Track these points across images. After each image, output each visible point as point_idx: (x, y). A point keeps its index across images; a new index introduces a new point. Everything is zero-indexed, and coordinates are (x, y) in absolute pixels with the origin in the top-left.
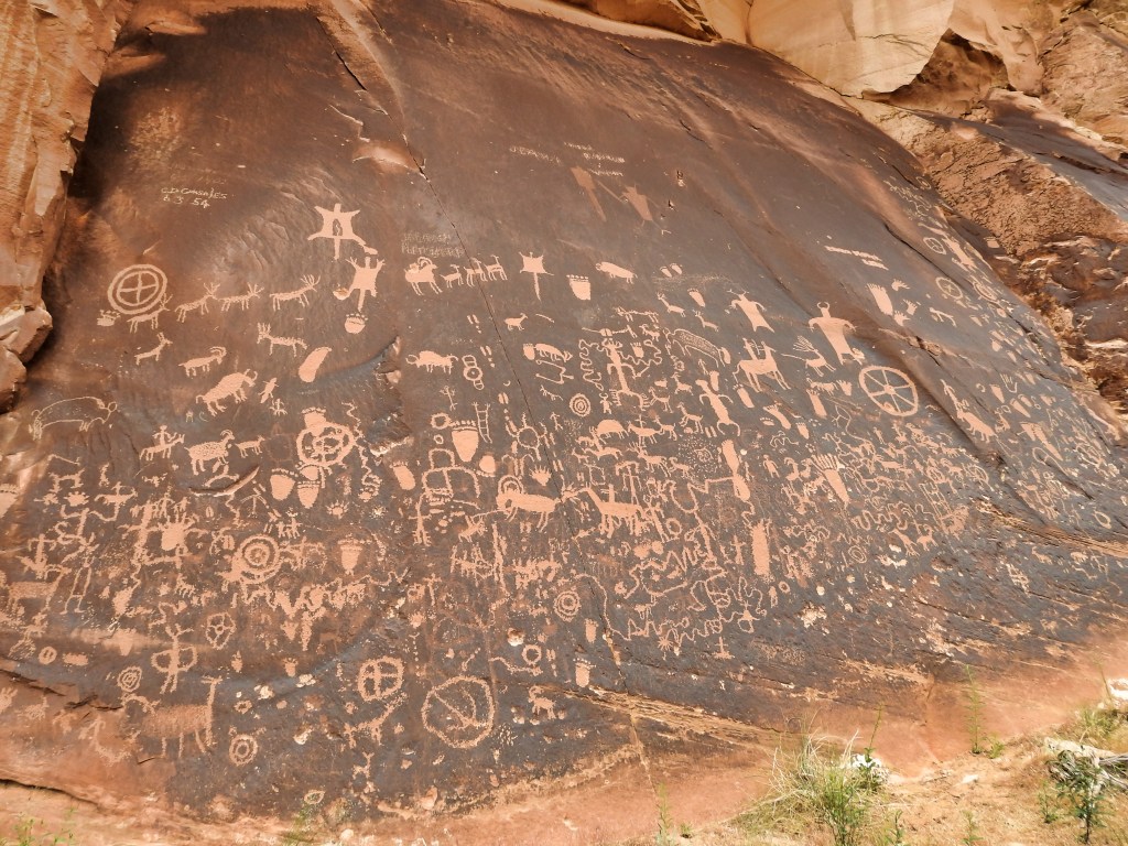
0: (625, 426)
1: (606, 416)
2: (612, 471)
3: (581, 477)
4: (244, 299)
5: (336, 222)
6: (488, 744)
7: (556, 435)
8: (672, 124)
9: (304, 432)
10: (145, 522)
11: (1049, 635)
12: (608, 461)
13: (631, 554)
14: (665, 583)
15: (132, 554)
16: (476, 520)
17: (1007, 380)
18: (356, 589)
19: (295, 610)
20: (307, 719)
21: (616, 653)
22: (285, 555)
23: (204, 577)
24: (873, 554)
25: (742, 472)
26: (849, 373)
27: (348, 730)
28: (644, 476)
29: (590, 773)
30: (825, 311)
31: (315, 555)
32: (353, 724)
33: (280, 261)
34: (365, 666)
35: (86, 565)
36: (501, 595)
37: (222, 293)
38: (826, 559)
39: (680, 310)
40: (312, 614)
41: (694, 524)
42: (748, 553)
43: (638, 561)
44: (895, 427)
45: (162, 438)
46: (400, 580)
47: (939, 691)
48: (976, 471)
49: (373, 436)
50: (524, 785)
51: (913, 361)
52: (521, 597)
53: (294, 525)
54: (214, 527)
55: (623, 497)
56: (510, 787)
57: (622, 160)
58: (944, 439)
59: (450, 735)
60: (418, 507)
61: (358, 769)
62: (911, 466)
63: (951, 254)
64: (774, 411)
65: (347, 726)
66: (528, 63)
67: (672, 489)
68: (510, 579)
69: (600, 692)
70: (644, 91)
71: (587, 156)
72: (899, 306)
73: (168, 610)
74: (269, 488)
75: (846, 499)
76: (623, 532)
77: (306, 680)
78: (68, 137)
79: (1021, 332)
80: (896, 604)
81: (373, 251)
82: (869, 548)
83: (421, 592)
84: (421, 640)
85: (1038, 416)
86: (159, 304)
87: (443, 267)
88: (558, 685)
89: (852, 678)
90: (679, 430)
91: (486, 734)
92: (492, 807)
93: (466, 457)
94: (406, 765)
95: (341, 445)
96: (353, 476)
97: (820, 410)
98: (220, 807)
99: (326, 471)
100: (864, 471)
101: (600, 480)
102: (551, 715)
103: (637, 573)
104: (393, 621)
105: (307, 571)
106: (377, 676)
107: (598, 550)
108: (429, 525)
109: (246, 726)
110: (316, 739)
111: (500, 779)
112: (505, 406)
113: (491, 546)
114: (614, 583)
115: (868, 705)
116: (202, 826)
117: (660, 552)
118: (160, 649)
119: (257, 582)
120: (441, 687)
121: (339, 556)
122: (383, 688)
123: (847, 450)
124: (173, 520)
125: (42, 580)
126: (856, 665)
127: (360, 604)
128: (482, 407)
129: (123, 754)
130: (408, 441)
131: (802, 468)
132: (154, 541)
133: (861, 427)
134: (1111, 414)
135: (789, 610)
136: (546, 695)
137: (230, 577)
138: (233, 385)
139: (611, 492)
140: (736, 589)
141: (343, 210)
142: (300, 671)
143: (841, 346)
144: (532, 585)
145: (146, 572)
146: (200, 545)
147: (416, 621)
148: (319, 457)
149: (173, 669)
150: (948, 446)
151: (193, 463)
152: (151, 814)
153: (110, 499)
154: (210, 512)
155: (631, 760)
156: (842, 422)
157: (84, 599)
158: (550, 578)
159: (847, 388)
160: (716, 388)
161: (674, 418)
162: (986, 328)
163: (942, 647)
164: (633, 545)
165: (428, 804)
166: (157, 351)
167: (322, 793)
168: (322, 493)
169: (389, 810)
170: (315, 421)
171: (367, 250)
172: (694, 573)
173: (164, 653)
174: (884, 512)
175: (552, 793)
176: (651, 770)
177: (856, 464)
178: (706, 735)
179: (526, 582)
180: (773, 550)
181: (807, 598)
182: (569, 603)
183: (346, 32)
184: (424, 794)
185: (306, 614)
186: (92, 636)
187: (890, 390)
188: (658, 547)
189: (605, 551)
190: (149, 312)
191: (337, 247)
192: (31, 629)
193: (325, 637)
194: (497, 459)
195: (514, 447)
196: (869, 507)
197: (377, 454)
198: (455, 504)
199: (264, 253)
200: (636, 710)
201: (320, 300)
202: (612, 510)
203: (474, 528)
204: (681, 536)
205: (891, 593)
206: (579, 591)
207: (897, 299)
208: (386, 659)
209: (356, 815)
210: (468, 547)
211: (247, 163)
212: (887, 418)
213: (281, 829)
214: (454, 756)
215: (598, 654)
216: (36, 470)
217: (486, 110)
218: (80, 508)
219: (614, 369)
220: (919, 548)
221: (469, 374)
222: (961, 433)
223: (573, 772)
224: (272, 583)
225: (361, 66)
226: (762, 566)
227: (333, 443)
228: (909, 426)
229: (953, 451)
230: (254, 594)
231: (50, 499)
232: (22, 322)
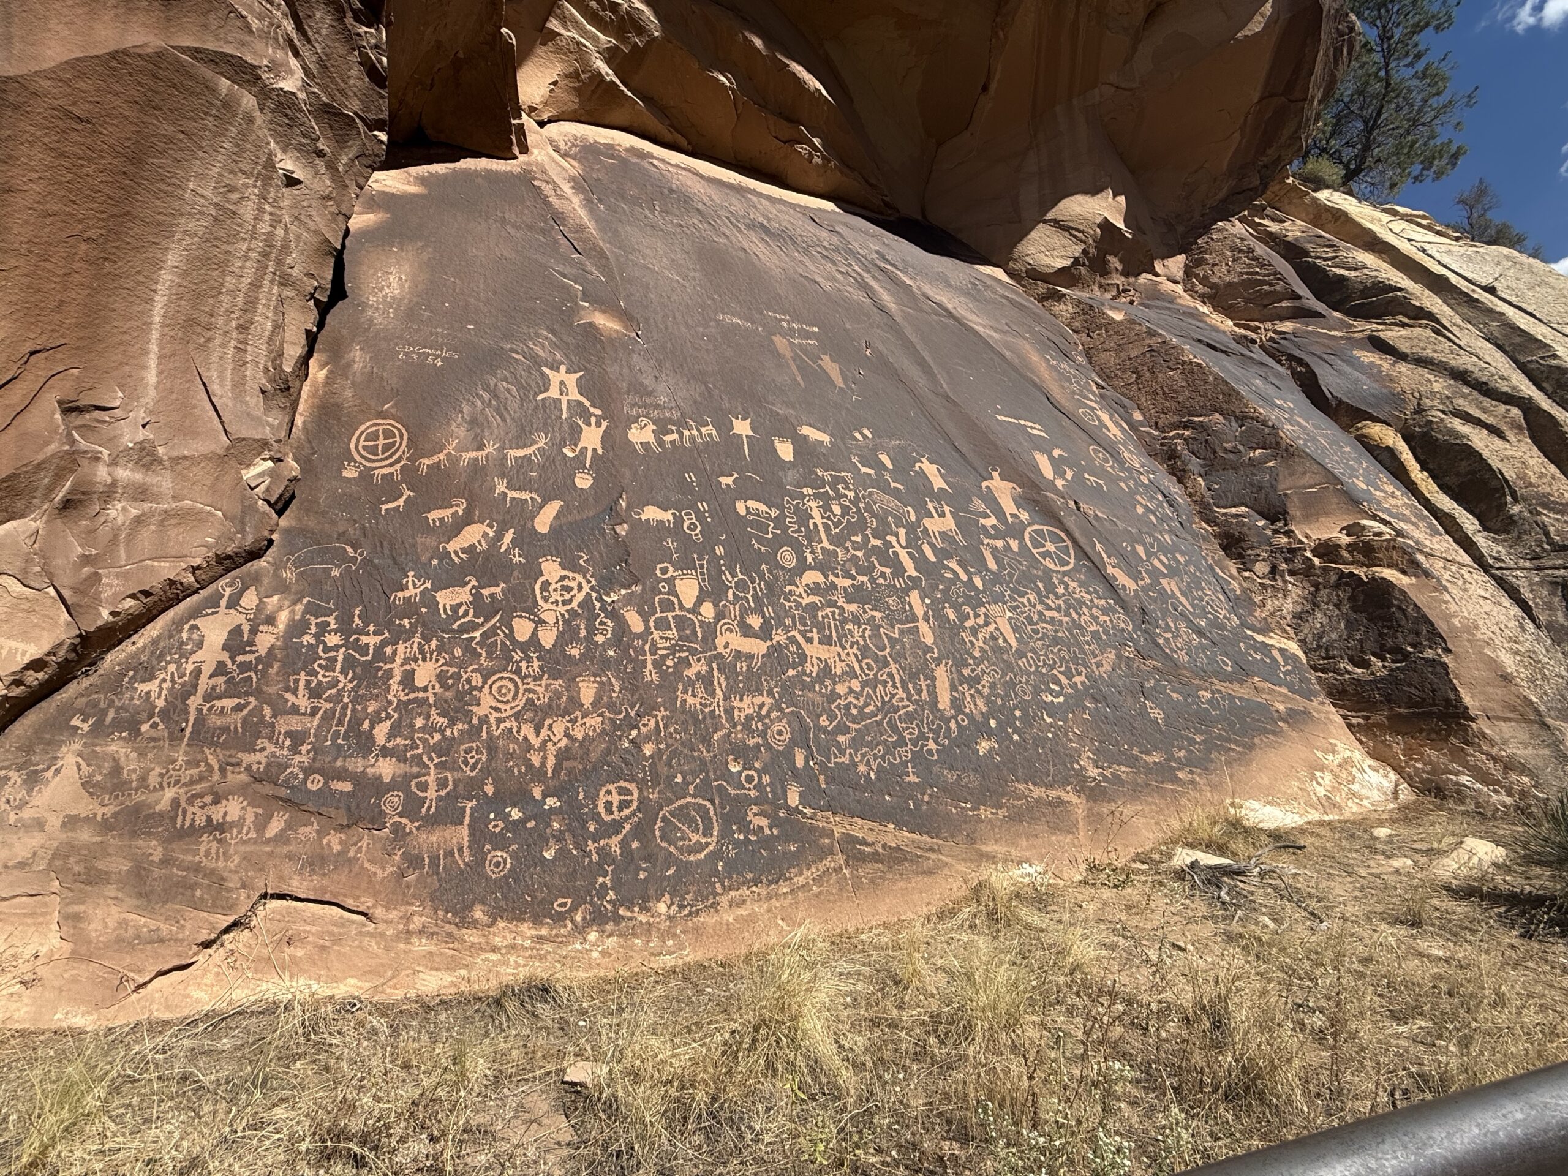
0: (826, 577)
1: (811, 568)
2: (816, 617)
3: (789, 622)
4: (481, 454)
5: (562, 383)
6: (715, 856)
7: (767, 583)
8: (859, 296)
9: (541, 579)
10: (398, 661)
11: (1178, 760)
12: (813, 608)
13: (833, 690)
14: (862, 716)
15: (388, 690)
16: (699, 660)
17: (1149, 540)
18: (595, 721)
19: (540, 740)
20: (554, 836)
21: (822, 778)
22: (529, 691)
23: (457, 711)
24: (1037, 692)
25: (926, 619)
26: (1015, 532)
27: (591, 846)
28: (844, 621)
29: (801, 880)
30: (995, 474)
31: (556, 692)
32: (594, 841)
33: (513, 419)
34: (604, 789)
35: (346, 700)
36: (723, 727)
37: (461, 449)
38: (998, 696)
39: (872, 472)
40: (555, 744)
41: (886, 664)
42: (932, 691)
43: (840, 697)
44: (1055, 580)
45: (410, 585)
46: (633, 714)
47: (1090, 809)
48: (1123, 622)
49: (606, 584)
50: (744, 891)
51: (1071, 522)
52: (739, 728)
53: (536, 664)
54: (464, 665)
55: (826, 641)
56: (732, 893)
57: (816, 329)
58: (1096, 592)
59: (680, 850)
60: (647, 648)
61: (601, 880)
62: (1068, 614)
63: (1103, 425)
64: (953, 565)
65: (590, 842)
66: (728, 233)
67: (867, 633)
68: (729, 712)
69: (808, 811)
70: (834, 263)
71: (785, 324)
72: (1060, 473)
73: (425, 741)
74: (512, 631)
75: (1014, 643)
76: (826, 671)
77: (551, 802)
78: (312, 296)
79: (1161, 498)
80: (1055, 734)
81: (598, 412)
82: (1034, 687)
83: (652, 724)
84: (653, 766)
85: (1174, 572)
86: (401, 457)
87: (662, 429)
88: (772, 804)
89: (1019, 799)
90: (873, 580)
91: (711, 847)
92: (717, 911)
93: (689, 604)
94: (642, 875)
95: (575, 591)
96: (588, 620)
97: (992, 565)
98: (478, 914)
99: (563, 615)
100: (1029, 619)
101: (805, 625)
102: (767, 831)
103: (838, 707)
104: (627, 750)
105: (550, 706)
106: (615, 799)
107: (805, 687)
108: (657, 665)
109: (499, 842)
110: (562, 853)
111: (723, 885)
112: (722, 557)
113: (712, 683)
114: (819, 716)
115: (1033, 820)
116: (465, 931)
117: (858, 689)
118: (418, 776)
119: (504, 715)
120: (671, 808)
121: (579, 693)
122: (620, 810)
123: (1015, 600)
124: (424, 660)
125: (304, 714)
126: (1022, 787)
127: (599, 735)
128: (701, 558)
129: (389, 870)
130: (637, 589)
131: (977, 616)
132: (408, 680)
133: (1027, 580)
134: (1234, 572)
135: (966, 739)
136: (762, 814)
137: (479, 711)
138: (474, 535)
139: (815, 635)
140: (922, 721)
141: (568, 371)
142: (545, 795)
143: (1009, 507)
144: (749, 718)
145: (402, 706)
146: (450, 682)
147: (648, 750)
148: (556, 602)
149: (431, 794)
150: (1099, 597)
151: (441, 606)
152: (418, 922)
153: (364, 639)
154: (458, 652)
155: (835, 870)
156: (1011, 575)
157: (346, 732)
158: (764, 712)
159: (1014, 545)
160: (904, 544)
161: (868, 570)
162: (1132, 493)
163: (1093, 772)
164: (835, 683)
165: (662, 907)
166: (401, 502)
167: (570, 901)
168: (561, 635)
169: (629, 914)
170: (551, 569)
171: (592, 410)
172: (887, 707)
173: (423, 779)
174: (1046, 655)
175: (769, 897)
176: (852, 879)
177: (1023, 612)
178: (898, 848)
179: (743, 715)
180: (953, 688)
181: (981, 729)
182: (781, 733)
183: (560, 197)
184: (659, 901)
185: (550, 744)
186: (356, 764)
187: (1050, 547)
188: (856, 685)
189: (811, 688)
190: (391, 465)
191: (564, 407)
192: (297, 758)
193: (566, 764)
194: (716, 605)
195: (731, 597)
196: (1033, 651)
197: (609, 600)
198: (681, 646)
199: (497, 410)
200: (839, 826)
201: (552, 458)
202: (815, 651)
203: (697, 667)
204: (875, 675)
205: (1051, 725)
206: (789, 723)
207: (1056, 463)
208: (622, 784)
209: (598, 918)
210: (692, 684)
211: (475, 324)
212: (1048, 573)
213: (534, 932)
214: (685, 868)
215: (805, 778)
216: (293, 612)
217: (694, 278)
218: (337, 648)
219: (815, 524)
220: (1074, 686)
221: (689, 528)
222: (1110, 584)
223: (786, 880)
224: (517, 716)
225: (577, 231)
226: (944, 701)
227: (568, 589)
228: (1066, 579)
229: (1103, 602)
230: (502, 726)
231: (307, 639)
232: (271, 473)
